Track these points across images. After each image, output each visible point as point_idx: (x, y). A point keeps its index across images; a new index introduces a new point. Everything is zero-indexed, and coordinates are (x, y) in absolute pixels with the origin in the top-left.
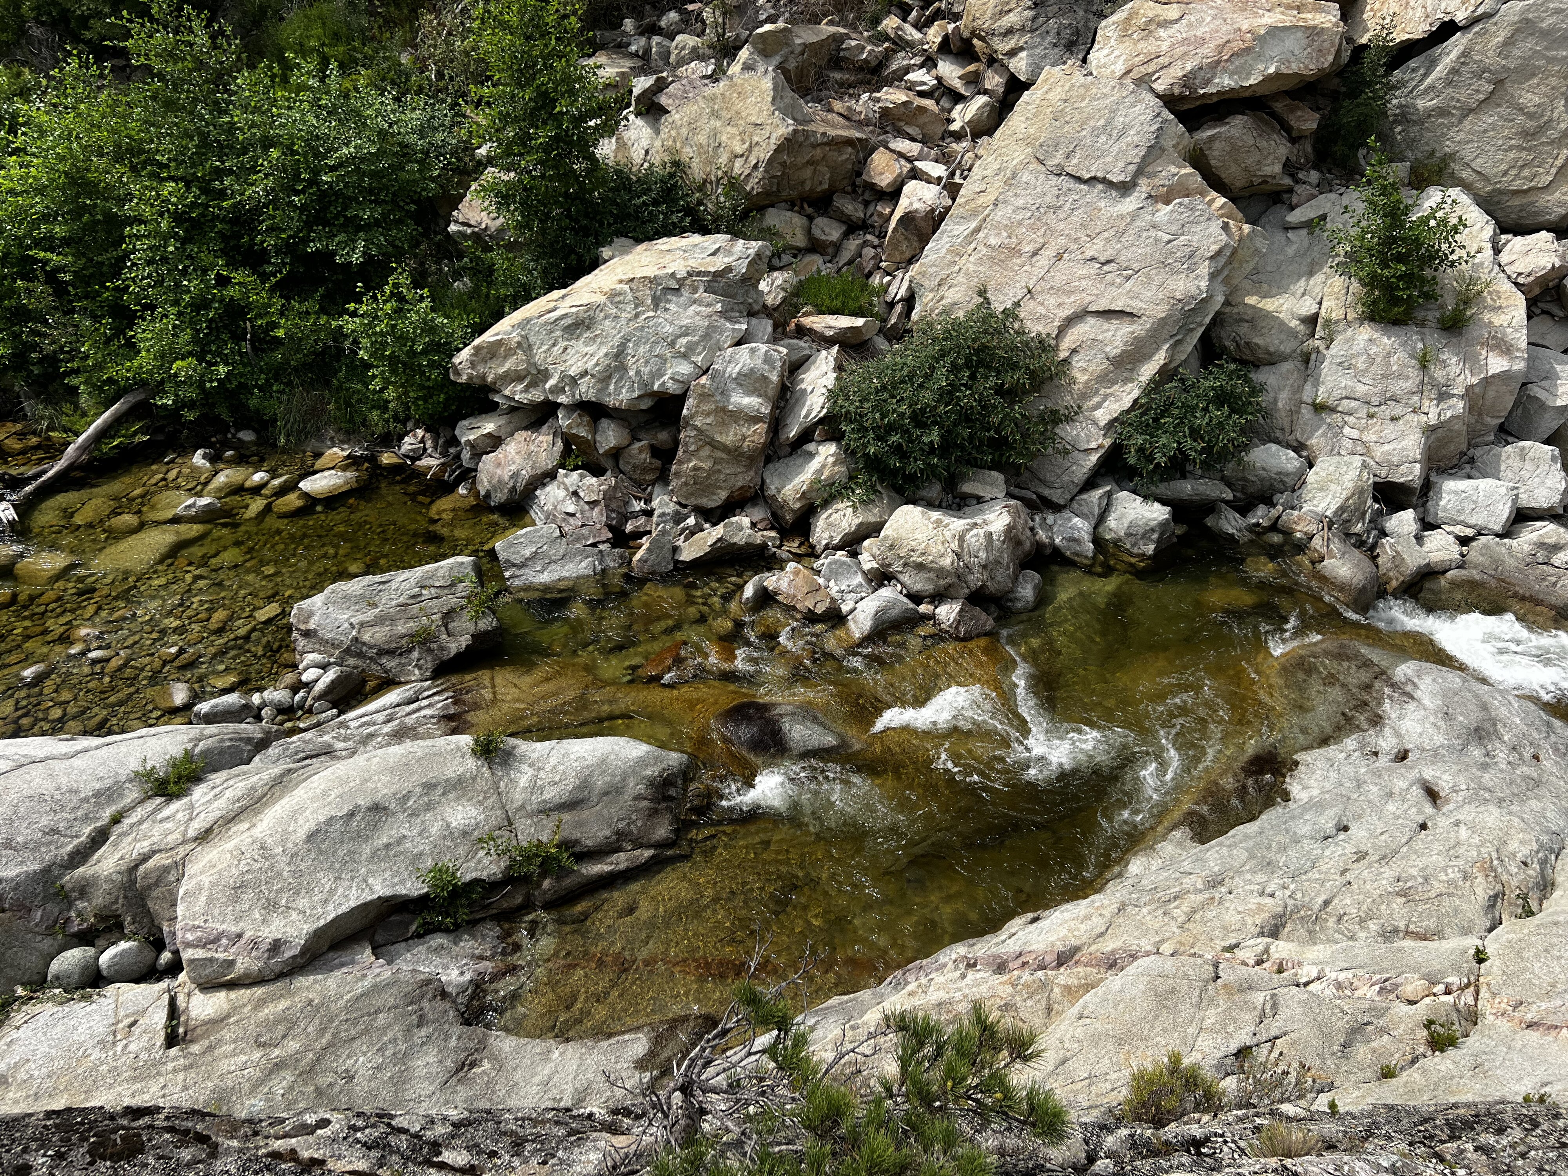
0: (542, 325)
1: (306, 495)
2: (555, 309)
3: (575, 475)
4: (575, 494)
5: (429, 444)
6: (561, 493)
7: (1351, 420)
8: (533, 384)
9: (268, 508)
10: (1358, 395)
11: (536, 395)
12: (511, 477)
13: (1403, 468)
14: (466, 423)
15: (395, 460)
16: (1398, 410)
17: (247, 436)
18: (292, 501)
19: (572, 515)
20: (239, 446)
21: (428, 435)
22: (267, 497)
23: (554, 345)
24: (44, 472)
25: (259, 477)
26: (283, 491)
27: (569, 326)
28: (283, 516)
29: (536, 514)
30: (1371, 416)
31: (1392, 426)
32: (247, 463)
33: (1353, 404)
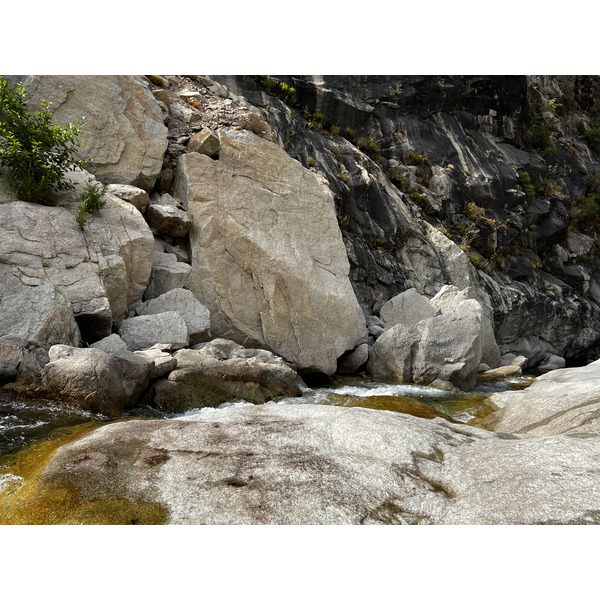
7: (28, 270)
10: (27, 250)
13: (94, 302)
16: (72, 261)
30: (45, 266)
31: (70, 272)
33: (25, 257)
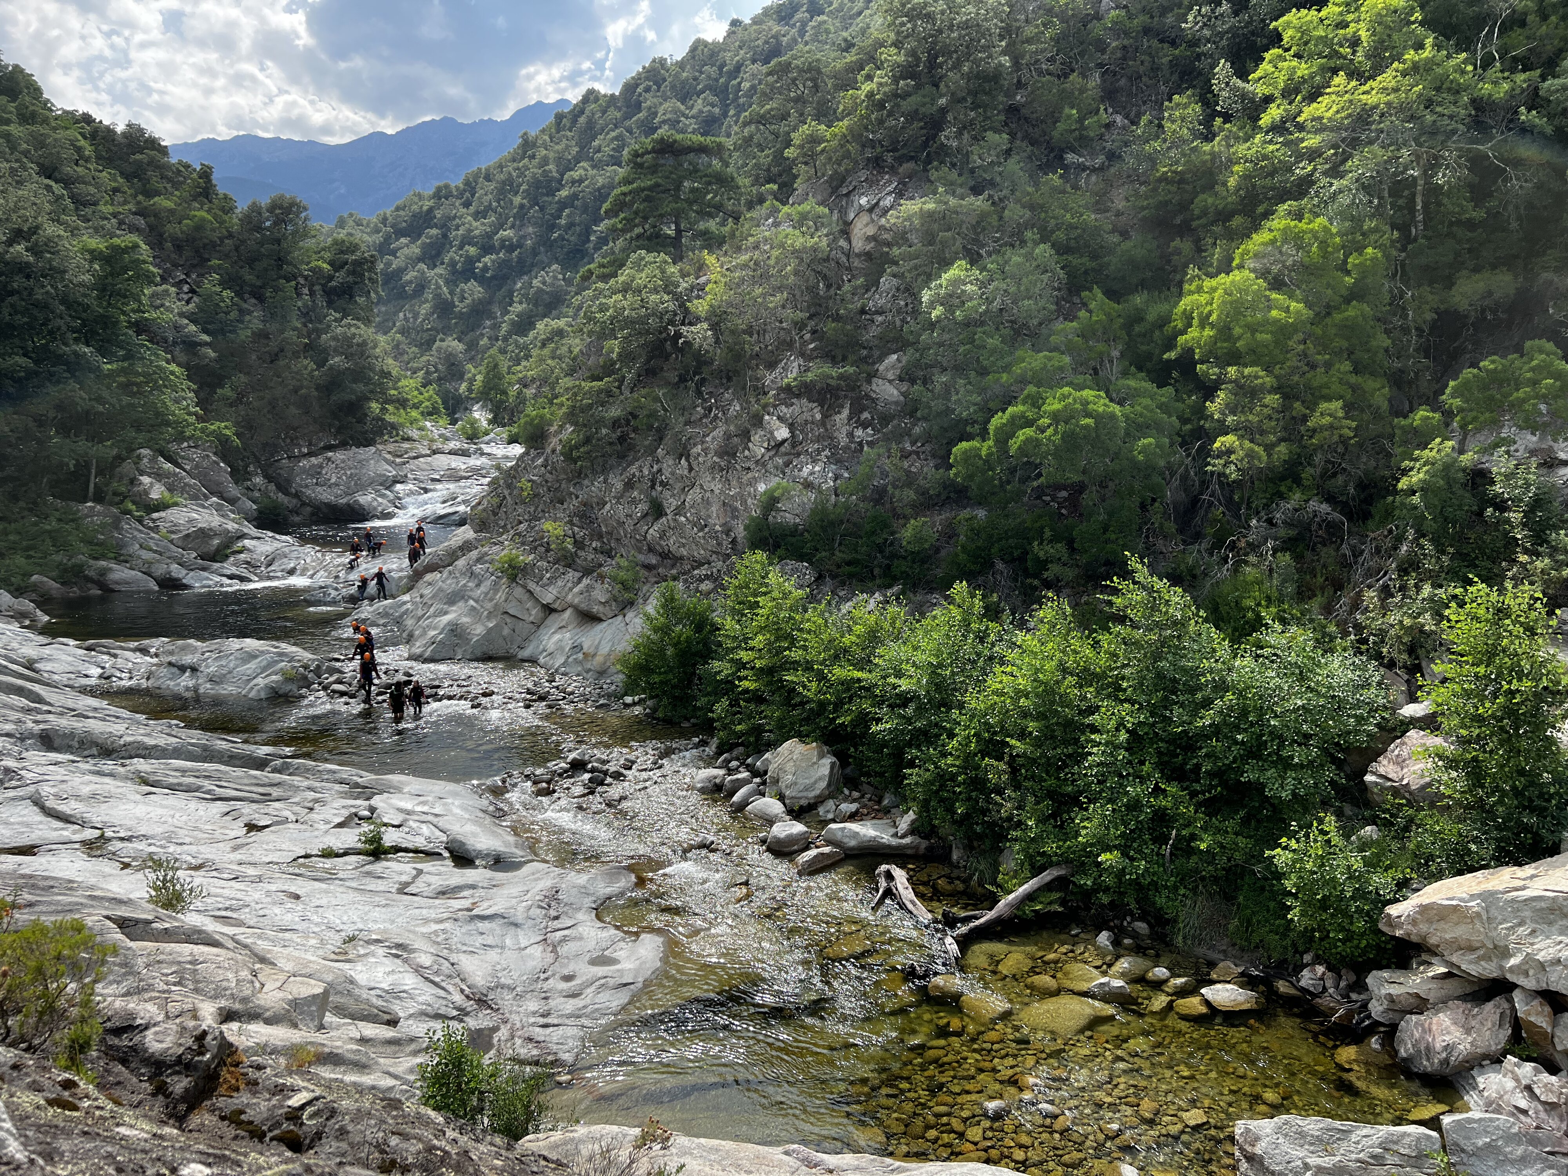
0: (1507, 902)
1: (1207, 1003)
2: (1524, 888)
3: (1529, 1067)
4: (1529, 1088)
5: (1329, 983)
6: (1510, 1084)
8: (1487, 958)
9: (1170, 1006)
11: (1488, 970)
12: (1446, 1048)
14: (1386, 974)
15: (1293, 991)
17: (1142, 927)
18: (1193, 1004)
19: (1525, 1112)
20: (1135, 935)
21: (1329, 974)
22: (1168, 994)
23: (1520, 924)
24: (976, 918)
25: (1161, 972)
26: (1183, 992)
27: (1542, 909)
28: (1185, 1018)
29: (1472, 1099)
32: (1145, 955)
